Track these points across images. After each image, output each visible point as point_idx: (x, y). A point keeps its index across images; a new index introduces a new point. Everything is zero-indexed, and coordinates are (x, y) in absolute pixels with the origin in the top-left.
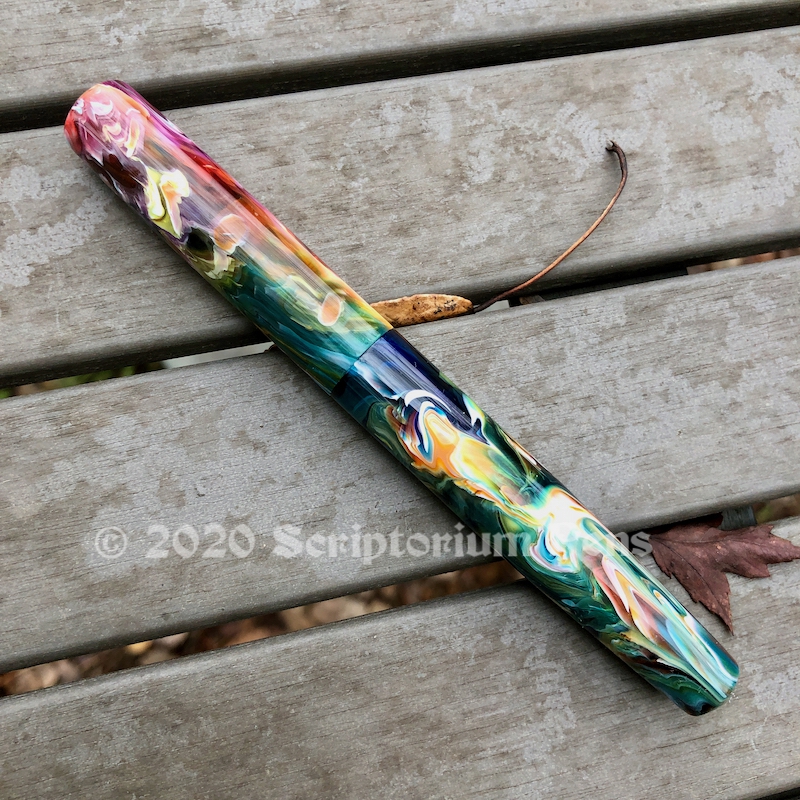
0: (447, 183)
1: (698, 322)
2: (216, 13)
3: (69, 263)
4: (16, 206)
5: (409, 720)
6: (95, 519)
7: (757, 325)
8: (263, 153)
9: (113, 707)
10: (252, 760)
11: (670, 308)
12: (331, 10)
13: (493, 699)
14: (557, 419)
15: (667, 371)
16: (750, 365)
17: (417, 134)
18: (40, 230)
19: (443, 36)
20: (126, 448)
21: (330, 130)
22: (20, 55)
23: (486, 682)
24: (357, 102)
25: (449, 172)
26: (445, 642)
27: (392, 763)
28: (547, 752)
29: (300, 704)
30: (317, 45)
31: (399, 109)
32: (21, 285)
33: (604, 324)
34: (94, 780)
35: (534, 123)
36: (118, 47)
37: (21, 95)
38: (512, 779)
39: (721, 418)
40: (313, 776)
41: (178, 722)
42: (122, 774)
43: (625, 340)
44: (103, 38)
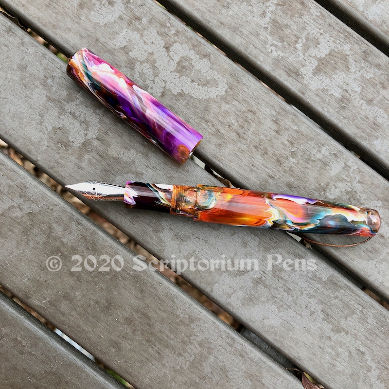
0: (318, 187)
1: (346, 304)
2: (307, 71)
3: (192, 100)
4: (195, 70)
5: (145, 315)
6: (127, 174)
7: (362, 324)
8: (276, 125)
9: (79, 226)
10: (97, 279)
11: (342, 291)
12: (341, 103)
13: (172, 336)
14: (274, 285)
15: (321, 307)
16: (347, 333)
17: (325, 164)
18: (194, 83)
19: (365, 144)
20: (154, 165)
21: (302, 137)
22: (240, 29)
23: (176, 329)
24: (319, 137)
25: (322, 184)
26: (177, 307)
27: (129, 321)
28: (170, 366)
29: (124, 279)
30: (325, 109)
31: (328, 152)
32: (174, 93)
33: (318, 274)
34: (56, 239)
35: (364, 196)
36: (269, 53)
37: (229, 40)
38: (154, 362)
39: (321, 337)
40: (107, 300)
41: (90, 248)
42: (63, 245)
43: (319, 286)
44: (268, 46)
